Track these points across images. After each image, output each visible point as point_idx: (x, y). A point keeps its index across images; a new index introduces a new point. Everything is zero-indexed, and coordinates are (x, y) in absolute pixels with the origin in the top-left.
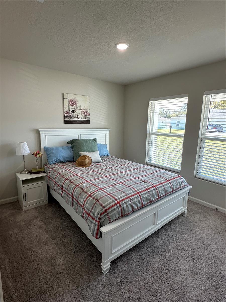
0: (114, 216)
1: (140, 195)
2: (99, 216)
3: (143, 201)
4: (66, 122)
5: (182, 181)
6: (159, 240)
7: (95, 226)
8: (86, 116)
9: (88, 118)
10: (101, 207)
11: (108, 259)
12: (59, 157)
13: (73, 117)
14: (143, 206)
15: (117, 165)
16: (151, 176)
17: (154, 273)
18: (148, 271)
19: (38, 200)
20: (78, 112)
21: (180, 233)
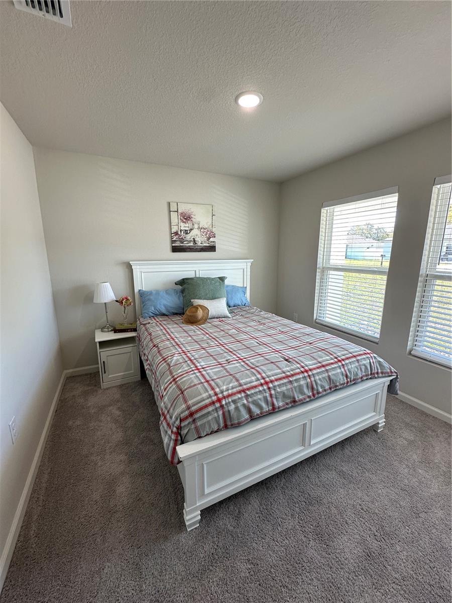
0: (206, 426)
1: (269, 388)
2: (178, 422)
3: (277, 400)
4: (175, 249)
5: (373, 362)
6: (313, 476)
7: (170, 441)
8: (209, 239)
9: (212, 242)
10: (184, 406)
11: (193, 505)
12: (158, 307)
13: (187, 241)
14: (274, 408)
15: (252, 324)
16: (307, 348)
17: (284, 550)
18: (272, 543)
19: (124, 374)
20: (195, 232)
21: (360, 468)
